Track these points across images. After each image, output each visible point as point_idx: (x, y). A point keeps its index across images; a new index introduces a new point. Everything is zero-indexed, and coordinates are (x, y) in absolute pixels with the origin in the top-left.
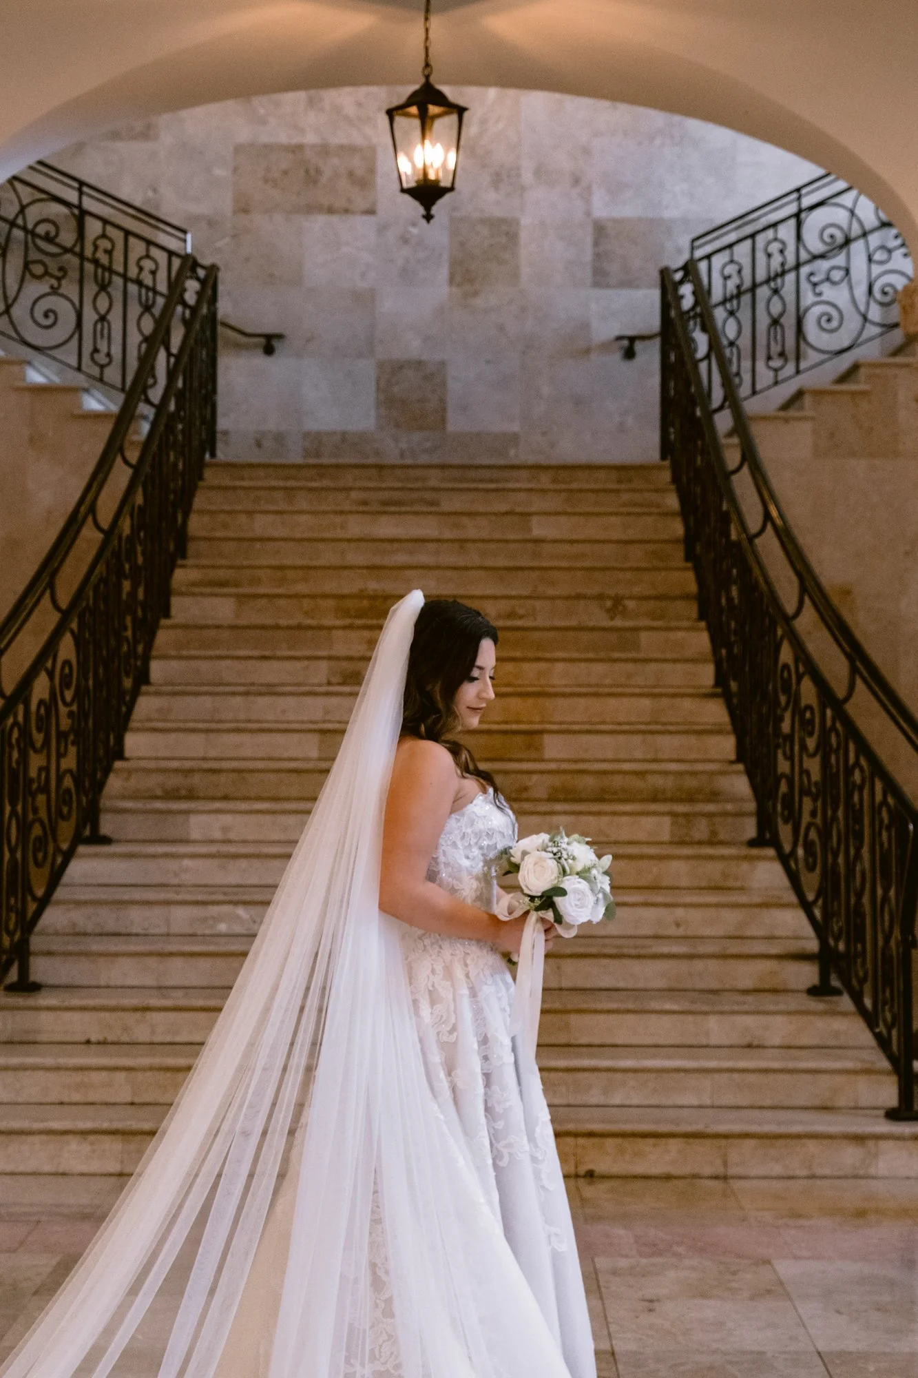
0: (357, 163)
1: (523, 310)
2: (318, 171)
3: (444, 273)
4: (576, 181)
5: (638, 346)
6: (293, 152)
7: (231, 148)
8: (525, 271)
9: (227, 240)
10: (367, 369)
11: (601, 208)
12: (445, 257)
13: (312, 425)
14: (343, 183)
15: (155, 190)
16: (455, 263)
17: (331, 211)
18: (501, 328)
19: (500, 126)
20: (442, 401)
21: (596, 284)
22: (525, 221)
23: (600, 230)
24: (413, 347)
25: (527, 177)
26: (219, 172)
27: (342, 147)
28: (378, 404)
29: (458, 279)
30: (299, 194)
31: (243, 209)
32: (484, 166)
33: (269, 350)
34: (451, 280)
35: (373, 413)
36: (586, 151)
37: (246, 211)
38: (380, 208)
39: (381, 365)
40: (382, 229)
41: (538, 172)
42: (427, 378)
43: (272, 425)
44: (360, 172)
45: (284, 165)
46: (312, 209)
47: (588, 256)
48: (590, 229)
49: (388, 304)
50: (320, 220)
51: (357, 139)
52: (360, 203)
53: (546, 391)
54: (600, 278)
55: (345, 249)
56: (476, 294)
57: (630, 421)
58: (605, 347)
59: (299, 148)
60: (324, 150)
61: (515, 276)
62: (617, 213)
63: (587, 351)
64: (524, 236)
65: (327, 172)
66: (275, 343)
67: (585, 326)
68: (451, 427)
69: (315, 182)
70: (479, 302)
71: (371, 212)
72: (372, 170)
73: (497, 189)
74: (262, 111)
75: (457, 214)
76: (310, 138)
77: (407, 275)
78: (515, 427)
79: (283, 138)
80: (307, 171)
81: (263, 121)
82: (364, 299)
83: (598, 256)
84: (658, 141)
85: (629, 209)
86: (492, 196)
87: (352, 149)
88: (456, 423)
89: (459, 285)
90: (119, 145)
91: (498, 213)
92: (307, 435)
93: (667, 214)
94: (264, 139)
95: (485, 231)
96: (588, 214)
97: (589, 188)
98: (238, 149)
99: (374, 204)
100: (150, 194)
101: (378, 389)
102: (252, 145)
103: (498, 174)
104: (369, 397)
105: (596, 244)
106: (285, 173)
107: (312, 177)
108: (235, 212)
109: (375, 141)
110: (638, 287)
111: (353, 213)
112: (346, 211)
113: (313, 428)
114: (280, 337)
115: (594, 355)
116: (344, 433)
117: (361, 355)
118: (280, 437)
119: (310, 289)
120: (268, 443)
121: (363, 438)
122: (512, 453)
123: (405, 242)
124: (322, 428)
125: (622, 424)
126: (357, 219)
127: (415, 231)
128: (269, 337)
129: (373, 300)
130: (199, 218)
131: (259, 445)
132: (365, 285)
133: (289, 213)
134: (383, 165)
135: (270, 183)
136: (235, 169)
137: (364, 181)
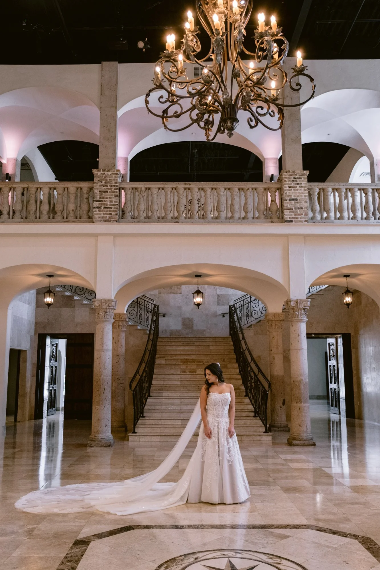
1: (206, 309)
3: (193, 303)
4: (214, 288)
5: (225, 315)
9: (157, 298)
10: (180, 319)
11: (219, 292)
13: (171, 328)
14: (176, 289)
17: (174, 293)
18: (202, 312)
20: (193, 324)
21: (218, 305)
22: (206, 294)
24: (188, 315)
25: (206, 287)
28: (182, 325)
30: (169, 290)
33: (164, 316)
37: (160, 293)
39: (182, 319)
40: (182, 296)
42: (190, 321)
43: (164, 329)
46: (171, 293)
47: (217, 300)
48: (217, 296)
49: (184, 308)
50: (173, 294)
52: (179, 291)
53: (210, 323)
55: (176, 300)
58: (220, 315)
61: (205, 303)
62: (221, 293)
63: (217, 316)
64: (206, 297)
66: (165, 315)
67: (216, 312)
68: (194, 329)
69: (172, 288)
71: (181, 293)
72: (181, 287)
77: (187, 304)
78: (205, 329)
80: (170, 287)
82: (180, 308)
85: (223, 292)
88: (195, 328)
93: (229, 293)
96: (216, 293)
97: (217, 289)
101: (182, 322)
104: (180, 324)
105: (218, 298)
106: (166, 287)
108: (158, 294)
110: (225, 305)
112: (177, 293)
113: (171, 329)
114: (166, 314)
115: (218, 317)
116: (176, 330)
117: (179, 317)
118: (166, 331)
119: (171, 306)
120: (164, 332)
121: (180, 331)
122: (204, 333)
123: (186, 298)
124: (173, 329)
125: (223, 328)
126: (178, 294)
127: (188, 296)
128: (164, 314)
129: (181, 308)
130: (152, 295)
131: (162, 332)
132: (180, 305)
133: (167, 294)
134: (183, 286)
135: (164, 289)
136: (159, 287)
137: (179, 288)
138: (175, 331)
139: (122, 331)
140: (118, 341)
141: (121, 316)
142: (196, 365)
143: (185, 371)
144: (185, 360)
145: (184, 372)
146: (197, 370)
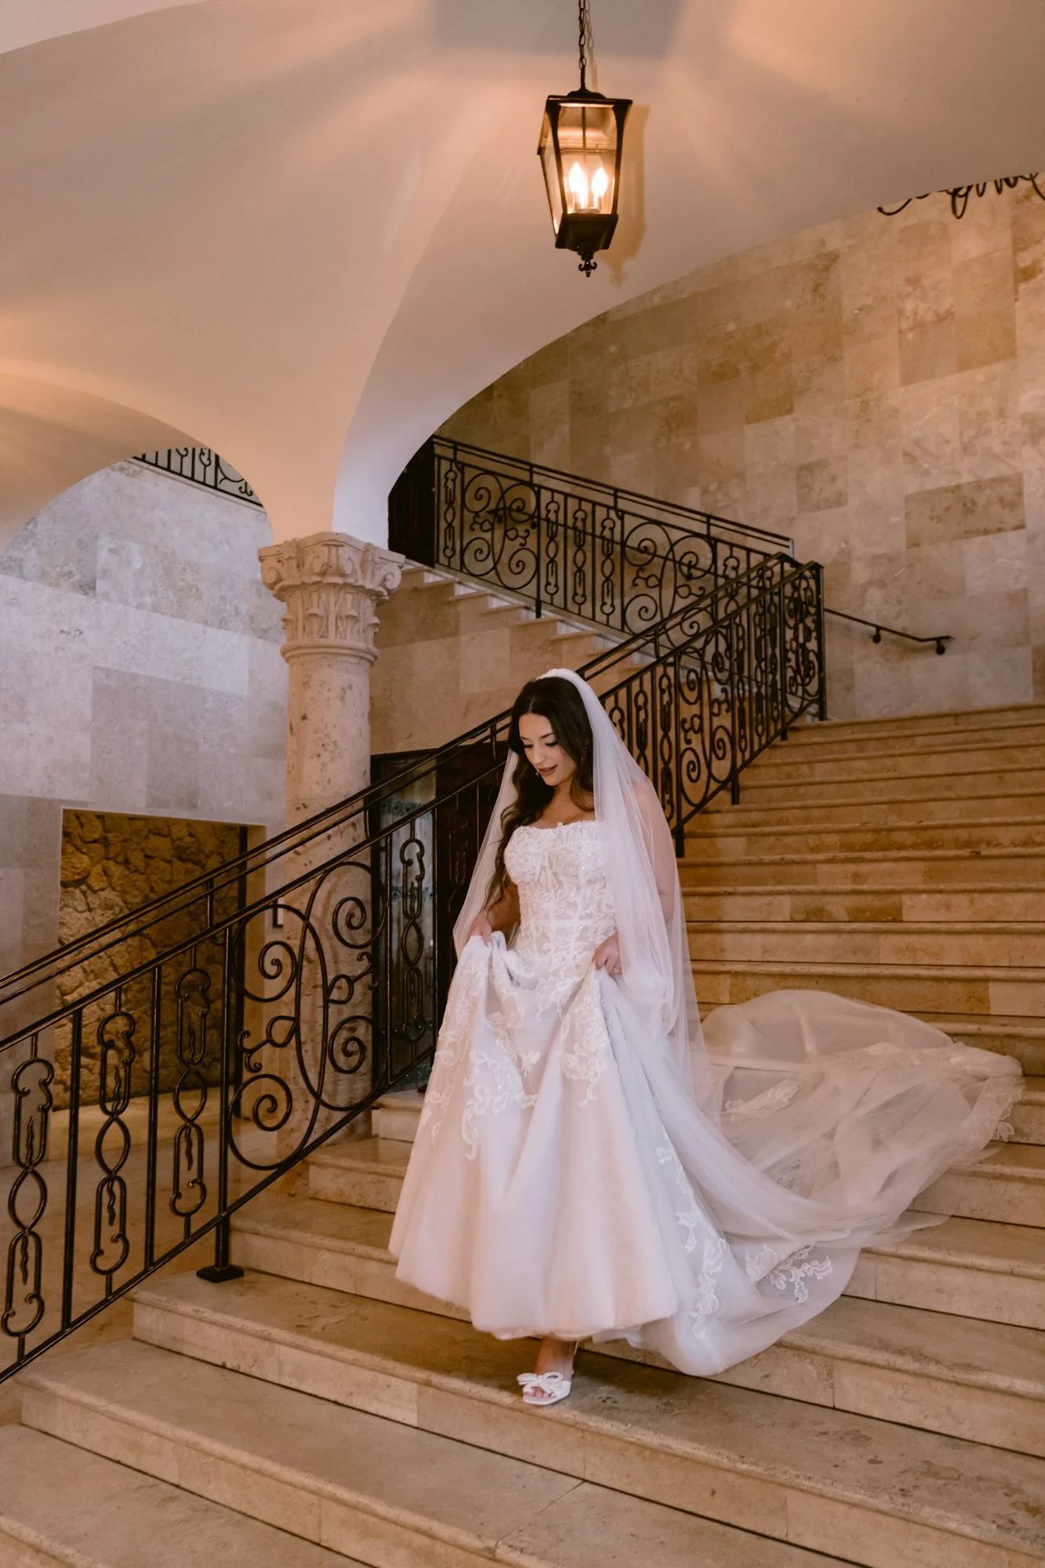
0: (1007, 490)
2: (974, 503)
6: (953, 492)
7: (902, 499)
9: (903, 570)
10: (1024, 655)
14: (995, 508)
15: (847, 542)
17: (986, 532)
26: (894, 519)
27: (993, 480)
30: (959, 523)
31: (914, 543)
33: (941, 651)
37: (917, 545)
38: (1029, 523)
39: (1036, 652)
40: (1031, 539)
44: (1009, 497)
45: (946, 504)
46: (970, 534)
49: (1040, 599)
50: (978, 540)
51: (1007, 471)
52: (1011, 520)
55: (999, 561)
59: (958, 487)
60: (979, 485)
65: (981, 502)
66: (944, 643)
69: (972, 511)
71: (1021, 527)
72: (1020, 494)
74: (926, 466)
76: (966, 478)
79: (945, 482)
80: (965, 505)
81: (927, 473)
82: (1018, 598)
87: (1001, 480)
90: (819, 514)
94: (929, 487)
98: (908, 499)
99: (1023, 520)
100: (843, 545)
101: (1035, 670)
102: (919, 493)
104: (1027, 678)
106: (947, 509)
107: (969, 508)
108: (908, 548)
109: (1020, 470)
111: (1006, 530)
112: (1000, 530)
114: (947, 638)
117: (1017, 644)
119: (973, 597)
126: (1009, 533)
128: (938, 640)
129: (1026, 598)
130: (880, 557)
132: (1019, 586)
133: (951, 540)
134: (1029, 487)
135: (936, 520)
136: (907, 515)
137: (1013, 503)
139: (331, 654)
140: (304, 718)
141: (309, 559)
142: (920, 865)
143: (821, 910)
144: (869, 837)
145: (817, 914)
146: (906, 899)
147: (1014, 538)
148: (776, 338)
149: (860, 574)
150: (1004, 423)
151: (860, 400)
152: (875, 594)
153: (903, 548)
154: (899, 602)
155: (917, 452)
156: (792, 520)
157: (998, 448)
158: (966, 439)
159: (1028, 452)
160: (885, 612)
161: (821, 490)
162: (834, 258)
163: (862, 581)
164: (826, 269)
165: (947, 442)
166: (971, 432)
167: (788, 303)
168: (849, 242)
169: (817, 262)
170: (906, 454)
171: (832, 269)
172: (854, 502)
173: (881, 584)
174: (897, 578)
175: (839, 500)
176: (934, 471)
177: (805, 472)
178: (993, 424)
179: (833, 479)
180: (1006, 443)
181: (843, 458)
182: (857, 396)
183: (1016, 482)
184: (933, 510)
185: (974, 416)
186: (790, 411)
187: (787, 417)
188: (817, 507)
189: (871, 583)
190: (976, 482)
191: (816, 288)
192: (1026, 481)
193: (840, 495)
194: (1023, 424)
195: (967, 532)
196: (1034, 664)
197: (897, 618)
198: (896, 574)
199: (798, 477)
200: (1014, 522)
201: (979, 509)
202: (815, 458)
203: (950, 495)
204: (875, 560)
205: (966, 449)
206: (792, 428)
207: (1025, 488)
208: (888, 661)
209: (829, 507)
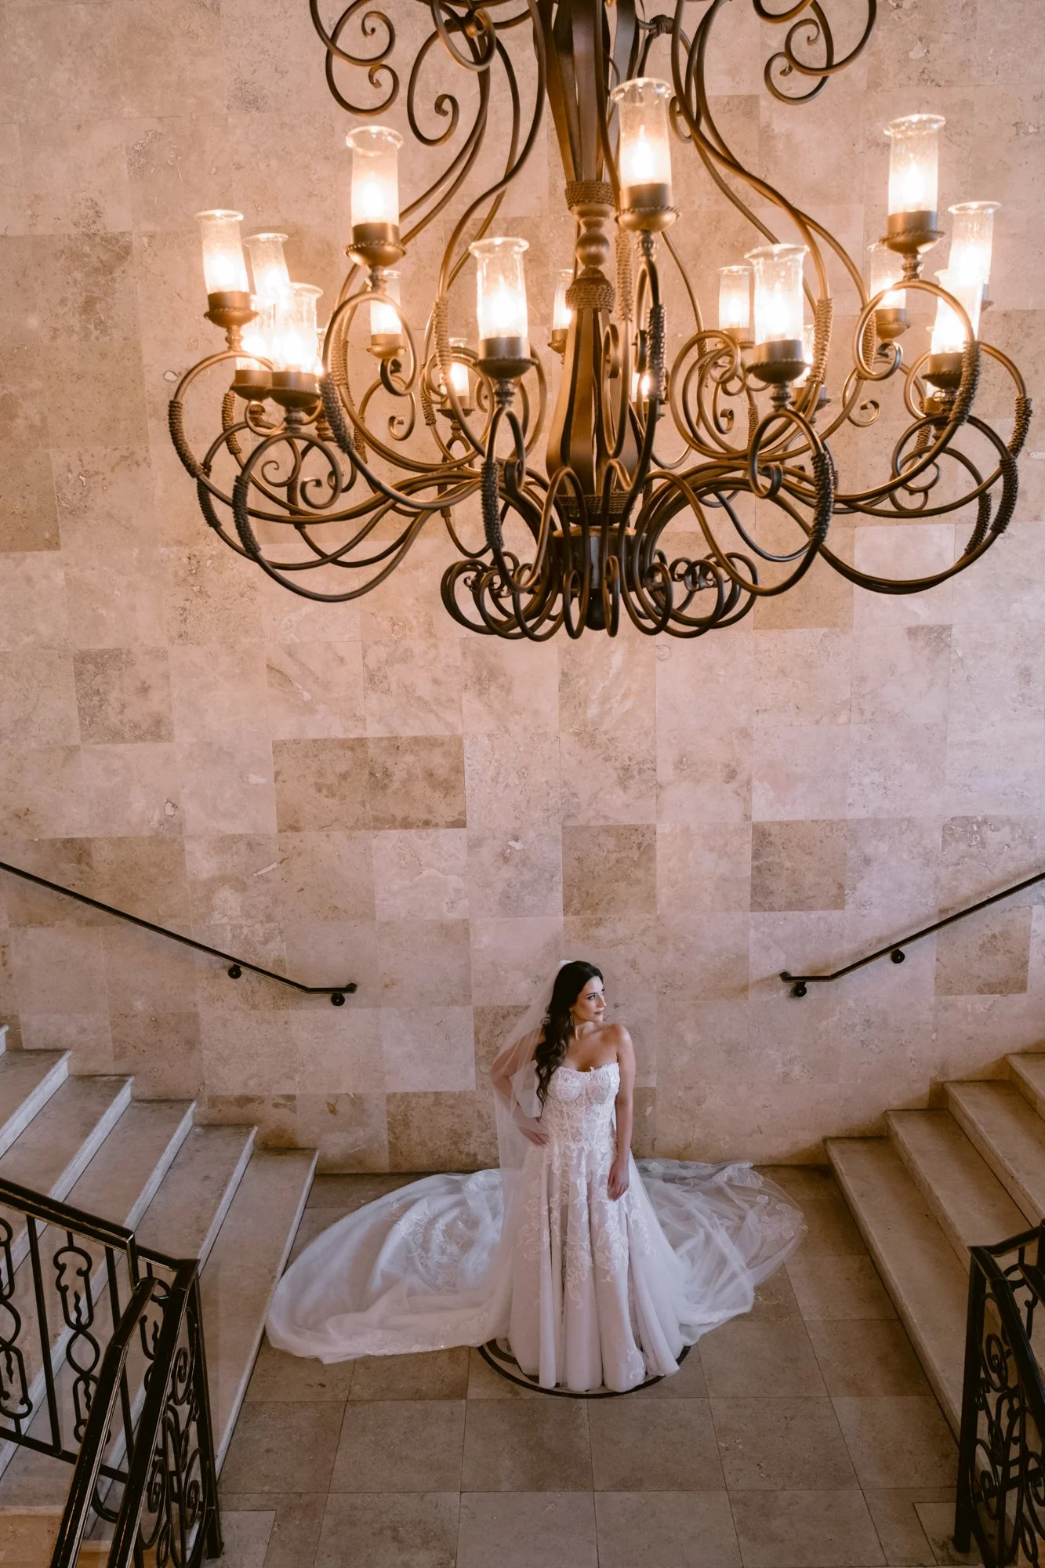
0: (438, 760)
1: (661, 940)
2: (386, 773)
3: (558, 897)
4: (732, 775)
5: (808, 985)
6: (352, 749)
7: (270, 748)
8: (664, 893)
9: (274, 865)
10: (462, 1018)
11: (765, 808)
12: (559, 877)
13: (397, 1086)
14: (420, 788)
15: (176, 806)
16: (568, 885)
17: (406, 824)
18: (633, 964)
19: (628, 704)
21: (756, 906)
22: (663, 828)
23: (762, 837)
25: (666, 771)
26: (254, 779)
27: (416, 740)
28: (478, 1061)
29: (576, 904)
30: (363, 804)
31: (291, 826)
32: (607, 759)
33: (338, 1001)
34: (566, 908)
35: (472, 1070)
36: (745, 734)
37: (295, 829)
38: (472, 818)
39: (479, 1013)
40: (475, 845)
41: (679, 764)
43: (347, 1086)
44: (442, 773)
45: (342, 767)
46: (380, 823)
47: (746, 871)
48: (749, 837)
49: (486, 939)
50: (395, 834)
51: (438, 731)
52: (445, 811)
53: (690, 1037)
54: (761, 896)
55: (425, 873)
56: (599, 923)
57: (797, 1070)
58: (765, 982)
59: (361, 742)
60: (394, 745)
61: (650, 898)
62: (784, 814)
63: (744, 989)
64: (662, 848)
65: (399, 774)
67: (742, 958)
69: (385, 787)
70: (601, 932)
71: (460, 823)
72: (458, 770)
73: (625, 788)
74: (307, 696)
75: (570, 823)
76: (374, 730)
77: (510, 904)
78: (652, 1082)
79: (338, 730)
80: (372, 774)
81: (309, 709)
82: (456, 934)
83: (758, 869)
84: (843, 719)
85: (800, 809)
86: (618, 797)
87: (432, 743)
89: (577, 913)
90: (121, 747)
91: (627, 819)
92: (390, 1098)
93: (852, 814)
94: (313, 733)
95: (610, 843)
96: (747, 817)
97: (749, 782)
98: (279, 748)
99: (463, 813)
100: (169, 811)
101: (477, 1041)
102: (297, 742)
103: (626, 769)
104: (466, 1050)
105: (756, 856)
106: (344, 777)
107: (379, 780)
108: (282, 830)
109: (460, 731)
110: (811, 908)
111: (436, 825)
112: (427, 823)
113: (401, 1088)
114: (351, 988)
115: (753, 995)
116: (436, 1093)
117: (454, 1002)
118: (357, 1101)
119: (387, 924)
120: (344, 1108)
121: (460, 1098)
122: (649, 1110)
123: (506, 860)
124: (410, 1089)
125: (786, 1075)
126: (442, 831)
127: (518, 846)
128: (338, 990)
129: (467, 932)
130: (235, 839)
131: (333, 1111)
132: (456, 916)
133: (352, 828)
134: (475, 763)
135: (325, 792)
136: (277, 774)
137: (449, 784)
138: (432, 1098)
147: (451, 841)
148: (13, 389)
149: (202, 864)
150: (435, 646)
151: (186, 552)
152: (228, 899)
153: (272, 826)
154: (269, 918)
155: (292, 670)
156: (72, 751)
157: (424, 689)
158: (372, 663)
159: (470, 702)
160: (245, 930)
161: (123, 706)
162: (120, 251)
163: (205, 876)
164: (107, 269)
165: (342, 660)
166: (379, 653)
167: (33, 322)
168: (148, 227)
169: (87, 249)
170: (270, 668)
171: (117, 273)
172: (184, 737)
173: (239, 885)
174: (265, 879)
175: (157, 730)
176: (322, 707)
177: (90, 667)
178: (419, 646)
179: (144, 690)
180: (436, 682)
181: (160, 655)
182: (180, 543)
183: (454, 748)
184: (320, 773)
185: (386, 625)
186: (53, 544)
187: (47, 556)
188: (116, 736)
189: (223, 880)
190: (388, 738)
191: (89, 305)
192: (468, 751)
193: (158, 721)
194: (464, 654)
195: (376, 819)
196: (476, 1034)
197: (266, 942)
198: (259, 873)
199: (79, 675)
200: (451, 815)
201: (396, 785)
202: (108, 644)
203: (349, 753)
204: (224, 844)
205: (373, 679)
206: (59, 577)
207: (466, 762)
208: (254, 1007)
209: (139, 738)
